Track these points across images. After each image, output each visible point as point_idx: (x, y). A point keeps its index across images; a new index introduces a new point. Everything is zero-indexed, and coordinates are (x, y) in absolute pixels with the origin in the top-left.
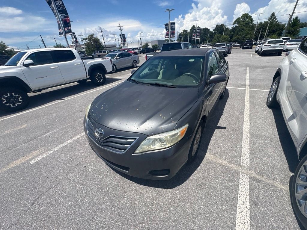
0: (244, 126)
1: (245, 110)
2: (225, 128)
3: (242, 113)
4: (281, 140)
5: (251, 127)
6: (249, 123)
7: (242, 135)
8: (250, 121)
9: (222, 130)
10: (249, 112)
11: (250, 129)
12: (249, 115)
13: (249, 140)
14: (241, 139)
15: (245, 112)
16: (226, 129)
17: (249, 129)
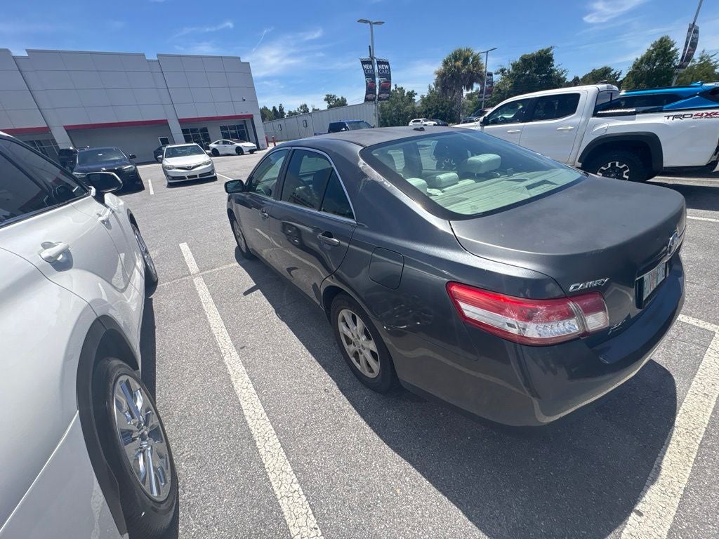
0: (219, 317)
1: (240, 368)
2: (246, 294)
3: (241, 348)
4: (154, 327)
5: (207, 322)
6: (212, 329)
7: (214, 300)
8: (213, 336)
9: (246, 289)
10: (229, 367)
11: (205, 317)
12: (223, 351)
13: (202, 300)
14: (212, 295)
15: (238, 358)
16: (242, 294)
17: (208, 316)
